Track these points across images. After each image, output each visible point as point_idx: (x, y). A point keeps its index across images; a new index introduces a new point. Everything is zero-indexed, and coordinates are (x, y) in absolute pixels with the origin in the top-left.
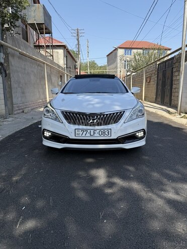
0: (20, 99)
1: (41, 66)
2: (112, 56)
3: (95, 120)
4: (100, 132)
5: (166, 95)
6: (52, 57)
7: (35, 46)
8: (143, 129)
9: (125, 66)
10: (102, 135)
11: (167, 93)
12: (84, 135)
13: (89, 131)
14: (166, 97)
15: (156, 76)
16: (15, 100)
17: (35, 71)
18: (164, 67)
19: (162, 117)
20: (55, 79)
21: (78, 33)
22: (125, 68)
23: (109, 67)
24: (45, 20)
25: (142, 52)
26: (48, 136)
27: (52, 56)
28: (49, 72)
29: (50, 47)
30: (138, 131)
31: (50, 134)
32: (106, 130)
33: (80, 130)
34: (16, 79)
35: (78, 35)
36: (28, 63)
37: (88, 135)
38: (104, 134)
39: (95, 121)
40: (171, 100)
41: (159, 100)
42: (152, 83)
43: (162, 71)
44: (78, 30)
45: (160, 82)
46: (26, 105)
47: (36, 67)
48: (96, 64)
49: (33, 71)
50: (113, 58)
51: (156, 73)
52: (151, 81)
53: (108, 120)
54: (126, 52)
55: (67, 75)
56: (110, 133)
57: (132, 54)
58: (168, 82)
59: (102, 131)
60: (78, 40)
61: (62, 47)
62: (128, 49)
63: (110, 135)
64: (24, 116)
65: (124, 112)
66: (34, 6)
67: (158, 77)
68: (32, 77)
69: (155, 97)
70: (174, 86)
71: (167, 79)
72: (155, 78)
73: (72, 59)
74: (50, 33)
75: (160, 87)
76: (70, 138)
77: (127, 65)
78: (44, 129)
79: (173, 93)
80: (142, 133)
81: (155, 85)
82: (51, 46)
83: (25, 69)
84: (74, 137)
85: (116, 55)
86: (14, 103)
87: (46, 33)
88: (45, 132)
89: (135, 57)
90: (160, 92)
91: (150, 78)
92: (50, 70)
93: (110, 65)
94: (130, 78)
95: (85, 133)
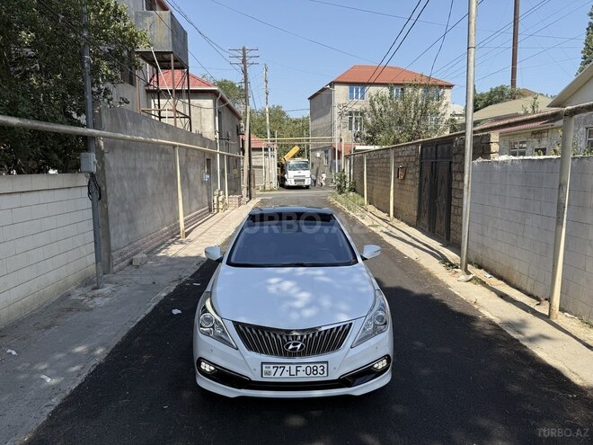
0: (124, 236)
1: (167, 153)
2: (320, 100)
3: (298, 344)
4: (309, 369)
5: (438, 215)
6: (187, 120)
7: (148, 92)
8: (388, 355)
9: (351, 122)
10: (312, 375)
11: (441, 213)
12: (278, 375)
13: (287, 367)
14: (438, 220)
15: (418, 169)
16: (114, 242)
17: (156, 167)
18: (434, 156)
19: (429, 275)
20: (196, 172)
21: (244, 56)
22: (351, 129)
23: (316, 122)
24: (174, 45)
25: (388, 95)
26: (208, 370)
27: (190, 118)
28: (184, 158)
29: (184, 94)
30: (377, 361)
31: (212, 368)
32: (319, 366)
33: (271, 366)
34: (118, 195)
35: (244, 61)
36: (142, 154)
37: (286, 374)
38: (315, 372)
39: (299, 346)
40: (448, 229)
41: (425, 221)
42: (409, 182)
43: (430, 161)
44: (244, 50)
45: (427, 186)
46: (136, 247)
47: (158, 157)
48: (283, 113)
49: (151, 168)
50: (324, 105)
51: (418, 163)
52: (408, 176)
53: (321, 343)
54: (351, 91)
55: (222, 156)
56: (325, 370)
57: (367, 98)
58: (443, 189)
59: (312, 366)
60: (245, 72)
61: (210, 94)
62: (357, 85)
63: (325, 374)
64: (136, 278)
65: (351, 324)
66: (149, 15)
67: (421, 172)
68: (149, 181)
69: (416, 214)
70: (454, 202)
71: (439, 182)
72: (414, 172)
73: (230, 115)
74: (183, 68)
75: (426, 195)
76: (253, 379)
77: (356, 121)
78: (201, 358)
79: (452, 217)
80: (385, 361)
81: (416, 189)
82: (187, 91)
83: (135, 169)
84: (259, 379)
85: (330, 99)
86: (113, 249)
87: (175, 68)
88: (203, 364)
89: (372, 104)
90: (425, 207)
91: (405, 169)
92: (187, 155)
93: (318, 117)
94: (361, 160)
95: (280, 370)
